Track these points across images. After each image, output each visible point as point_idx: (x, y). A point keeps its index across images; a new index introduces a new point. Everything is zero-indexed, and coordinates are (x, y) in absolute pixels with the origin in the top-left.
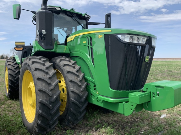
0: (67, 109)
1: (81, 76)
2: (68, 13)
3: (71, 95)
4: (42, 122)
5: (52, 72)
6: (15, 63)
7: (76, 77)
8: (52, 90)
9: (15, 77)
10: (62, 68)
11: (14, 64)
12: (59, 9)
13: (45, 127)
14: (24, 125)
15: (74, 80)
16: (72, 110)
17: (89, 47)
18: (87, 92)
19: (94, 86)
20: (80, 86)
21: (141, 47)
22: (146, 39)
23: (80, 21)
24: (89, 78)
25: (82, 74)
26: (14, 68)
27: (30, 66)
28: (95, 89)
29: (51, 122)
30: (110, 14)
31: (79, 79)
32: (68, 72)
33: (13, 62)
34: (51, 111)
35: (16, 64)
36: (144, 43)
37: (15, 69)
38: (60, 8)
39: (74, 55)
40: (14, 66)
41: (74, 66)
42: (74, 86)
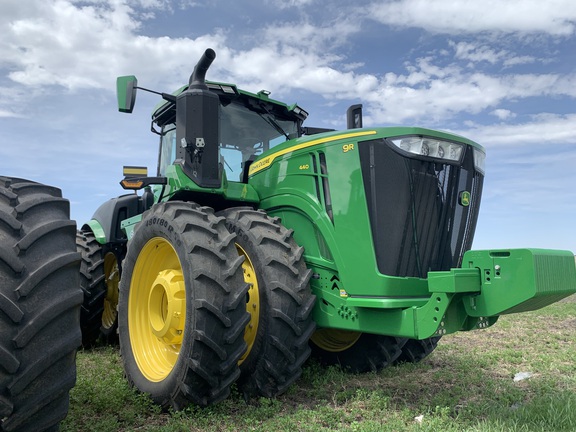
0: (262, 340)
1: (297, 252)
2: (251, 102)
3: (274, 298)
4: (202, 364)
5: (226, 237)
6: (90, 240)
7: (285, 254)
8: (229, 278)
9: (90, 280)
10: (247, 233)
11: (88, 244)
12: (231, 91)
13: (210, 378)
14: (138, 392)
15: (281, 261)
16: (276, 339)
17: (316, 177)
18: (314, 296)
19: (332, 280)
20: (295, 277)
21: (448, 167)
22: (459, 150)
23: (280, 123)
24: (319, 259)
25: (299, 249)
26: (88, 254)
27: (170, 223)
28: (335, 286)
29: (224, 367)
30: (361, 105)
31: (292, 258)
32: (265, 241)
33: (85, 240)
34: (226, 334)
35: (95, 242)
36: (457, 159)
37: (90, 256)
38: (234, 88)
39: (274, 204)
40: (87, 250)
41: (277, 226)
42: (280, 276)
